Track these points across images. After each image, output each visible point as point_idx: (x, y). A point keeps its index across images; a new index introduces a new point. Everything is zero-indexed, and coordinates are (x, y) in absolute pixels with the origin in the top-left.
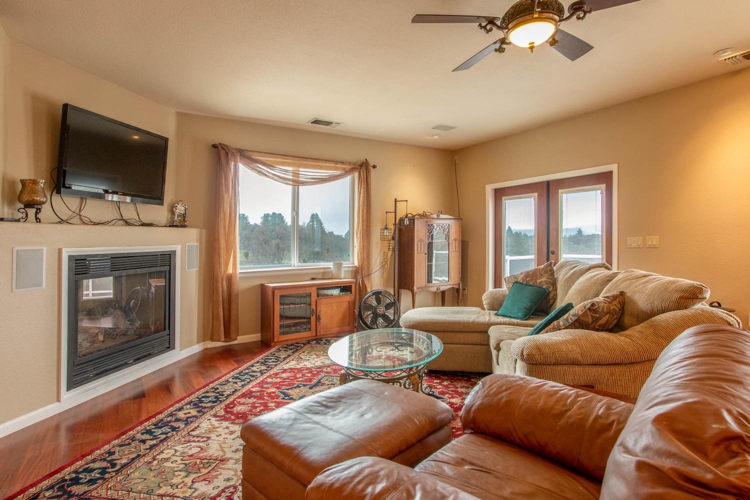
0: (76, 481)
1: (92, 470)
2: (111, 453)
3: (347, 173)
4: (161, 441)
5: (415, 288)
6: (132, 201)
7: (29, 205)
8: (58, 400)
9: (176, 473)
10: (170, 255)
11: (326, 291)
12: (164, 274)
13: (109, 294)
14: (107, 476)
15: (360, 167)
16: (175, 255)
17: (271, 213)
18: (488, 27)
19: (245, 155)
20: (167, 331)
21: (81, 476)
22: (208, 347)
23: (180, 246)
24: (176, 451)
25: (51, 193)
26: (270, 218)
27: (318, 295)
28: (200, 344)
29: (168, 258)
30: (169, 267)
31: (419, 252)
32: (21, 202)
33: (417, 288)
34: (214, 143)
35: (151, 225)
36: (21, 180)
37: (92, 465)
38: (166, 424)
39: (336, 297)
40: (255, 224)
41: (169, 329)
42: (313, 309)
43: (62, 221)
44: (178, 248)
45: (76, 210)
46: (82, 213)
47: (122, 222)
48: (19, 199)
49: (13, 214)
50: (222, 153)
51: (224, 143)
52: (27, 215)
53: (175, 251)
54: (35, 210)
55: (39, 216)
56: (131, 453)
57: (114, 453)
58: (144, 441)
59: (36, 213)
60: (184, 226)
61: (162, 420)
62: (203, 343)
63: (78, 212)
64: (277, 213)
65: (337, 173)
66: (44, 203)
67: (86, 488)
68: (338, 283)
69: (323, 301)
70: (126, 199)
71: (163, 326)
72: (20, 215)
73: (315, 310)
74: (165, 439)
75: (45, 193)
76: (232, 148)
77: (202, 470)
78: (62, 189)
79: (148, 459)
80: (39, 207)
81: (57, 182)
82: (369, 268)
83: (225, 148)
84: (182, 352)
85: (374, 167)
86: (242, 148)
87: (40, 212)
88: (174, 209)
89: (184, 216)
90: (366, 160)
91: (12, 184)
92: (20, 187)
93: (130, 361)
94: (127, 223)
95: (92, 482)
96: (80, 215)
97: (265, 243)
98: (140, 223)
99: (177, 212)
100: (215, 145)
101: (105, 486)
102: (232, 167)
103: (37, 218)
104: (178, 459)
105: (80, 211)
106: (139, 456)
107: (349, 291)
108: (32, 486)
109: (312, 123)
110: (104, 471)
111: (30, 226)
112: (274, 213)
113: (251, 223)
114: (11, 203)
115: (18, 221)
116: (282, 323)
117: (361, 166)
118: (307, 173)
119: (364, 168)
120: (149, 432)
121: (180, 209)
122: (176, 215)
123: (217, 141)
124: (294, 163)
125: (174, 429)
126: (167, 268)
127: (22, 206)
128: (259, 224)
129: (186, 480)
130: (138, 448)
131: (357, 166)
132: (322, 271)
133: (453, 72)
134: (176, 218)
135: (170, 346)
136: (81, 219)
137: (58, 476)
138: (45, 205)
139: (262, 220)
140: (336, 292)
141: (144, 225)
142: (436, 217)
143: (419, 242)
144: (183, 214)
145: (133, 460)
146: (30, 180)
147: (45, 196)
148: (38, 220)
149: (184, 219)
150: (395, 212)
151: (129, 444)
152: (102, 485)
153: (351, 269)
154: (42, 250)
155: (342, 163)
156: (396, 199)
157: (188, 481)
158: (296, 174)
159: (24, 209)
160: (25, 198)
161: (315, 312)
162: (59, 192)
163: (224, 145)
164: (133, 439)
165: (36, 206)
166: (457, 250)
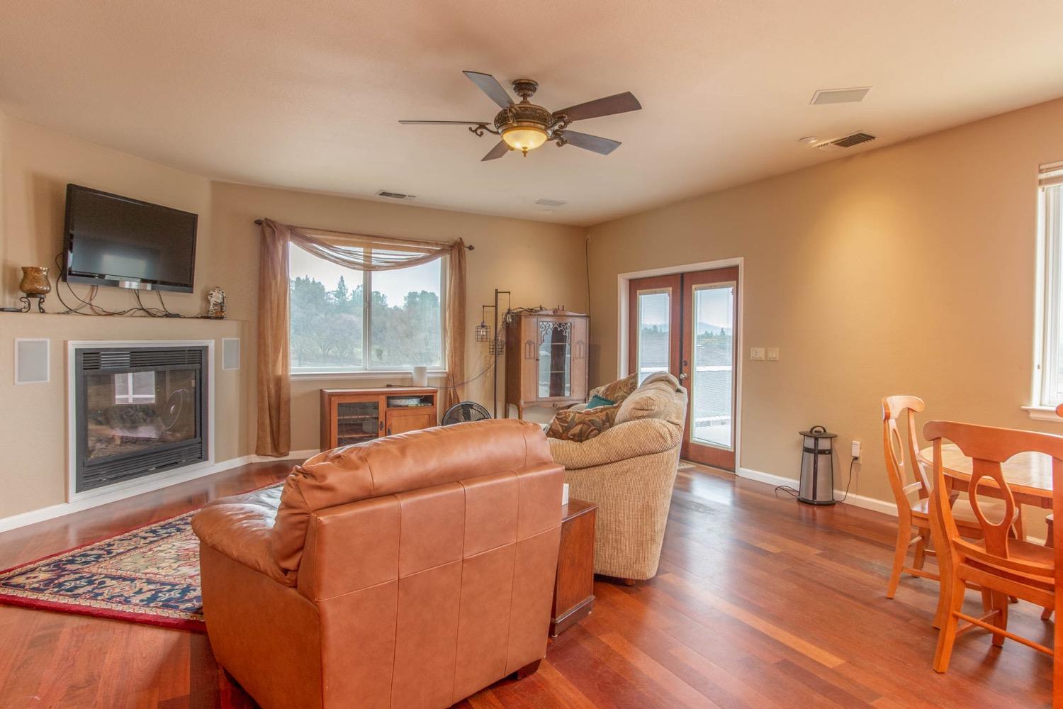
0: (72, 562)
1: (88, 556)
2: (109, 545)
3: (434, 255)
4: (162, 538)
5: (522, 402)
6: (152, 289)
7: (31, 294)
8: (66, 501)
9: (166, 560)
10: (201, 351)
11: (399, 401)
12: (194, 373)
13: (151, 399)
14: (101, 559)
15: (450, 249)
16: (207, 351)
17: (419, 292)
18: (479, 132)
19: (298, 233)
20: (198, 438)
21: (77, 559)
22: (253, 462)
23: (213, 341)
24: (174, 546)
25: (56, 279)
26: (417, 299)
27: (388, 405)
28: (242, 457)
29: (198, 355)
30: (199, 365)
31: (527, 356)
32: (23, 291)
33: (525, 403)
34: (258, 219)
35: (177, 316)
36: (23, 269)
37: (89, 552)
38: (174, 526)
39: (412, 408)
40: (395, 307)
41: (201, 436)
42: (381, 422)
43: (69, 311)
44: (211, 344)
45: (86, 298)
46: (94, 303)
47: (141, 313)
48: (21, 288)
49: (15, 303)
50: (268, 230)
51: (271, 219)
52: (29, 305)
53: (207, 347)
54: (38, 299)
55: (42, 306)
56: (129, 545)
57: (113, 545)
58: (145, 538)
59: (40, 302)
60: (222, 318)
61: (171, 523)
62: (246, 457)
63: (87, 301)
64: (429, 292)
65: (421, 255)
66: (48, 292)
67: (80, 567)
68: (416, 392)
69: (395, 413)
70: (145, 286)
71: (193, 433)
72: (22, 305)
73: (384, 424)
74: (167, 537)
75: (48, 281)
76: (281, 225)
77: (191, 559)
78: (68, 277)
79: (144, 550)
80: (42, 296)
81: (63, 268)
82: (462, 375)
83: (272, 225)
84: (218, 464)
85: (471, 248)
86: (294, 225)
87: (43, 301)
88: (209, 297)
89: (221, 305)
90: (461, 239)
91: (14, 271)
92: (21, 274)
93: (151, 468)
94: (149, 314)
95: (87, 563)
96: (91, 305)
97: (407, 336)
98: (164, 313)
99: (213, 300)
100: (259, 220)
101: (97, 566)
102: (280, 248)
103: (40, 308)
104: (173, 552)
105: (91, 299)
106: (136, 548)
107: (430, 403)
108: (30, 563)
109: (381, 195)
110: (99, 556)
111: (33, 318)
112: (424, 292)
113: (389, 307)
114: (12, 291)
115: (20, 311)
116: (342, 437)
117: (452, 247)
118: (380, 255)
119: (456, 251)
120: (154, 532)
121: (216, 297)
122: (212, 304)
123: (262, 216)
124: (361, 243)
125: (179, 530)
126: (197, 366)
127: (25, 295)
128: (402, 308)
129: (173, 565)
130: (138, 542)
131: (446, 248)
132: (400, 376)
133: (484, 162)
134: (211, 308)
135: (201, 456)
136: (92, 309)
137: (56, 558)
138: (51, 293)
139: (406, 302)
140: (413, 402)
141: (168, 315)
142: (552, 314)
143: (527, 345)
144: (221, 303)
145: (129, 550)
146: (32, 268)
147: (49, 284)
148: (42, 311)
149: (222, 309)
150: (496, 307)
151: (130, 539)
152: (94, 565)
153: (440, 375)
154: (45, 342)
155: (427, 243)
156: (496, 290)
157: (175, 566)
158: (368, 257)
159: (26, 298)
160: (27, 286)
161: (384, 426)
162: (65, 280)
163: (270, 221)
164: (135, 536)
165: (39, 296)
166: (582, 356)
